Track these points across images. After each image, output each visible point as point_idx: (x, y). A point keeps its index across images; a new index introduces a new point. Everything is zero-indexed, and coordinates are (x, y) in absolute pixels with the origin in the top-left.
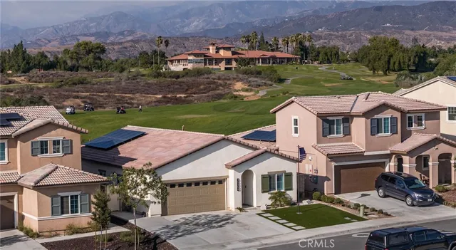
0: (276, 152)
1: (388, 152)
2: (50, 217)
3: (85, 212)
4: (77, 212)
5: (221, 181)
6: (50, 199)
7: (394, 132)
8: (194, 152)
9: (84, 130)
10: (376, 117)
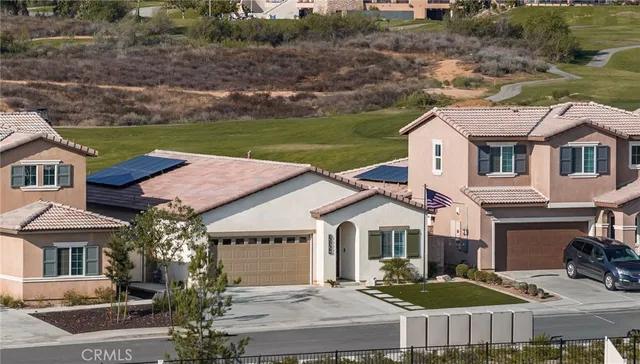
0: (406, 200)
1: (592, 205)
2: (41, 278)
3: (93, 273)
4: (80, 273)
5: (305, 238)
6: (42, 251)
7: (603, 170)
8: (262, 190)
9: (91, 151)
10: (570, 144)
